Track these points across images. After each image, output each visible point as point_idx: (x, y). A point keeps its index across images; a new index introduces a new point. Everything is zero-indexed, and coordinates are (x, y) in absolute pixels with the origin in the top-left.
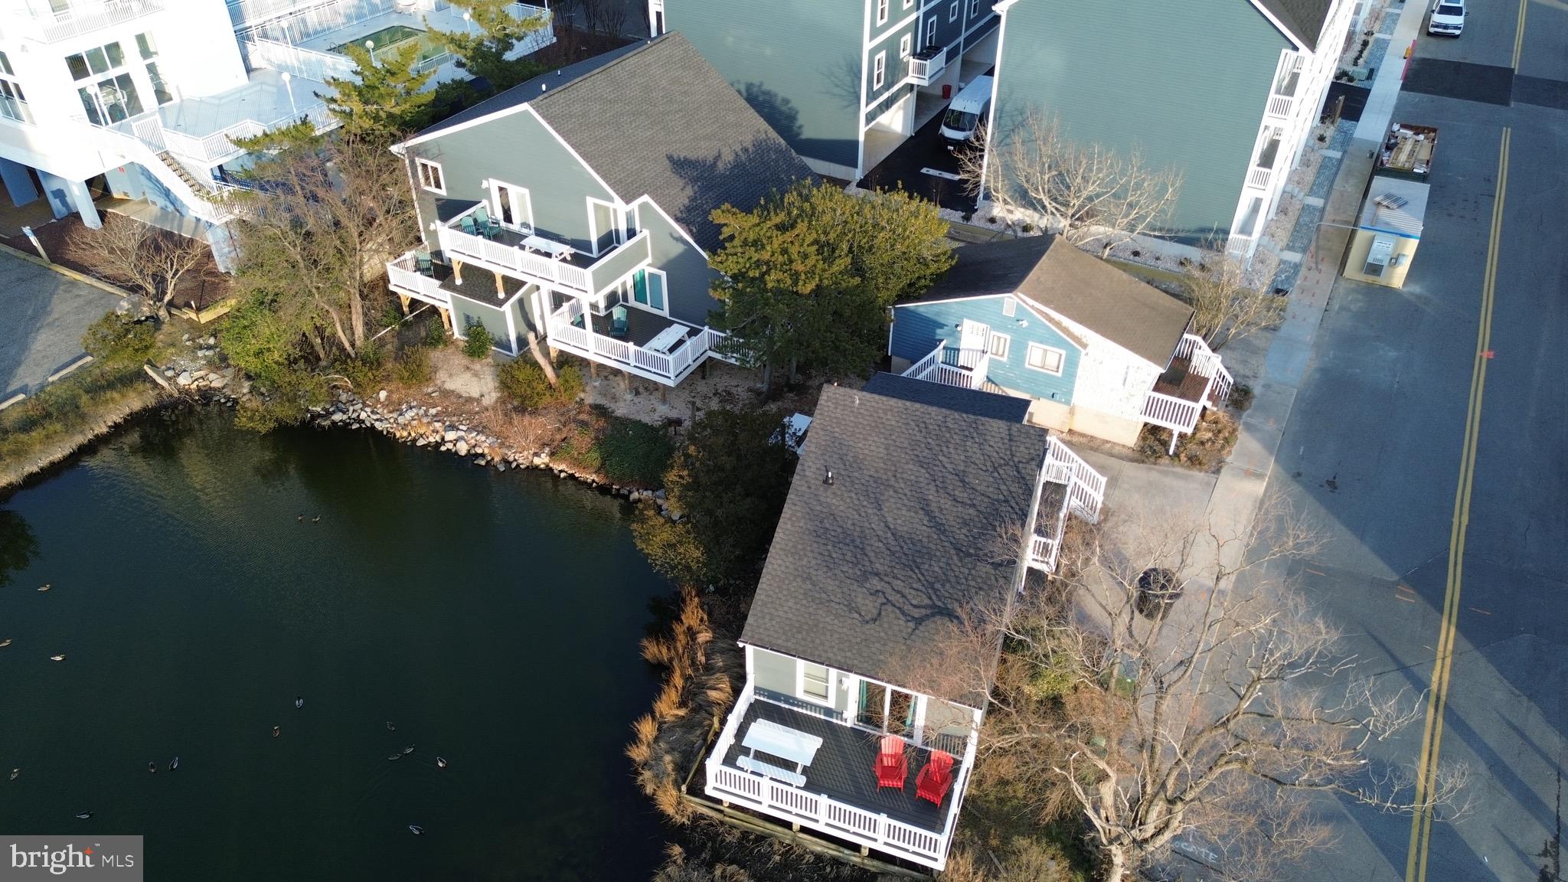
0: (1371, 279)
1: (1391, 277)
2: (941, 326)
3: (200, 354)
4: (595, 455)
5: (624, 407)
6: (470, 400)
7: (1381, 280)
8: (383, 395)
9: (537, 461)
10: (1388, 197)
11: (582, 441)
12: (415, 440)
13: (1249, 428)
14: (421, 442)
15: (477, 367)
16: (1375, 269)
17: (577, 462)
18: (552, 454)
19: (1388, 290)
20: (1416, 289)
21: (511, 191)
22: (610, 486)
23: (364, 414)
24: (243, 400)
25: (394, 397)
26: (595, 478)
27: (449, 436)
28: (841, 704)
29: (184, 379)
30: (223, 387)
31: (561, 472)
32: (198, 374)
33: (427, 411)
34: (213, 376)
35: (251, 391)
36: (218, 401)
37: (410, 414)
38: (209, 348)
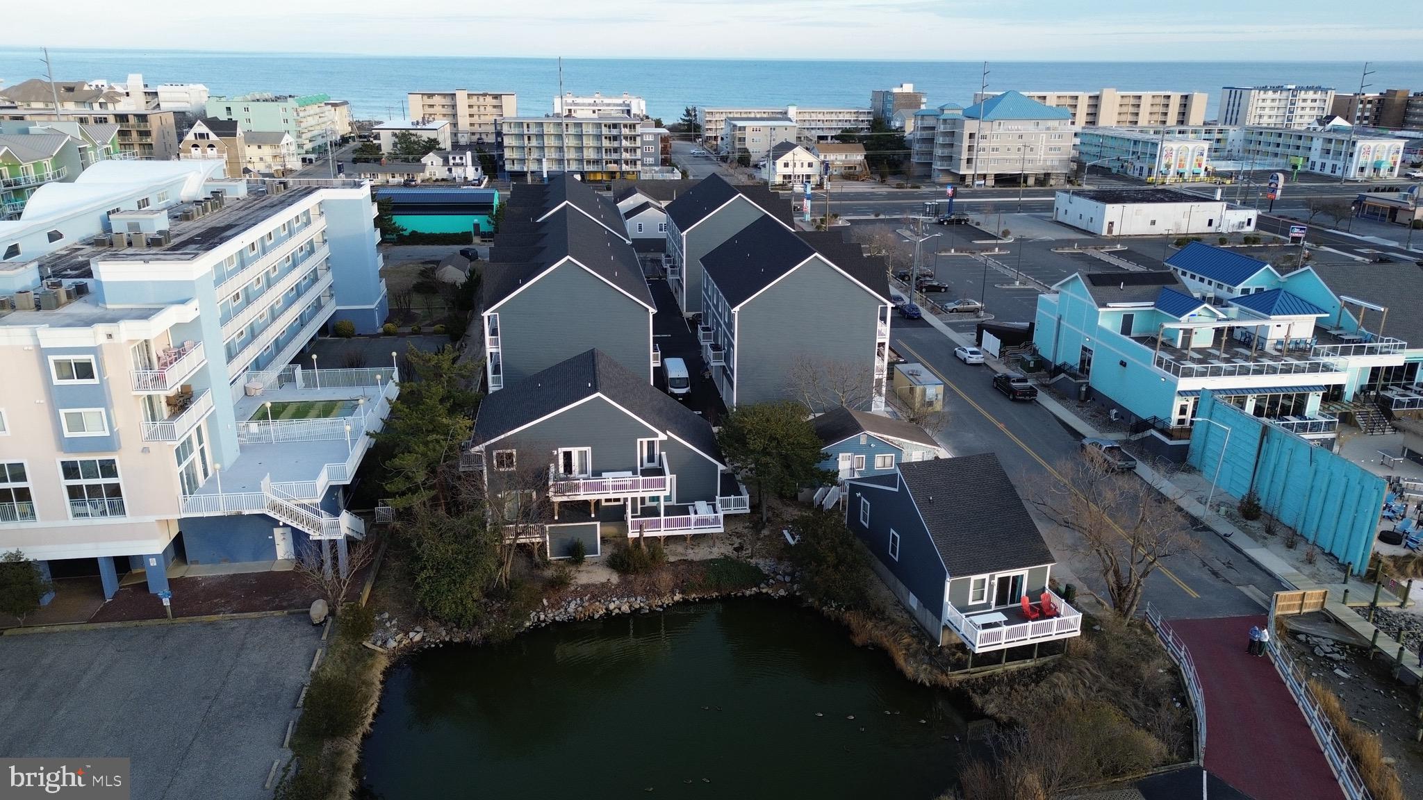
0: (929, 409)
1: (937, 406)
3: (388, 625)
6: (602, 585)
7: (933, 409)
8: (544, 602)
9: (676, 599)
10: (912, 371)
11: (695, 578)
12: (592, 617)
14: (597, 616)
15: (584, 568)
16: (931, 404)
17: (700, 589)
19: (938, 413)
21: (575, 452)
22: (729, 595)
23: (542, 617)
24: (447, 639)
25: (552, 600)
26: (717, 594)
27: (612, 606)
28: (990, 598)
29: (392, 644)
30: (423, 638)
31: (694, 599)
32: (398, 637)
33: (581, 599)
34: (411, 635)
35: (447, 634)
36: (430, 647)
37: (573, 605)
38: (390, 619)
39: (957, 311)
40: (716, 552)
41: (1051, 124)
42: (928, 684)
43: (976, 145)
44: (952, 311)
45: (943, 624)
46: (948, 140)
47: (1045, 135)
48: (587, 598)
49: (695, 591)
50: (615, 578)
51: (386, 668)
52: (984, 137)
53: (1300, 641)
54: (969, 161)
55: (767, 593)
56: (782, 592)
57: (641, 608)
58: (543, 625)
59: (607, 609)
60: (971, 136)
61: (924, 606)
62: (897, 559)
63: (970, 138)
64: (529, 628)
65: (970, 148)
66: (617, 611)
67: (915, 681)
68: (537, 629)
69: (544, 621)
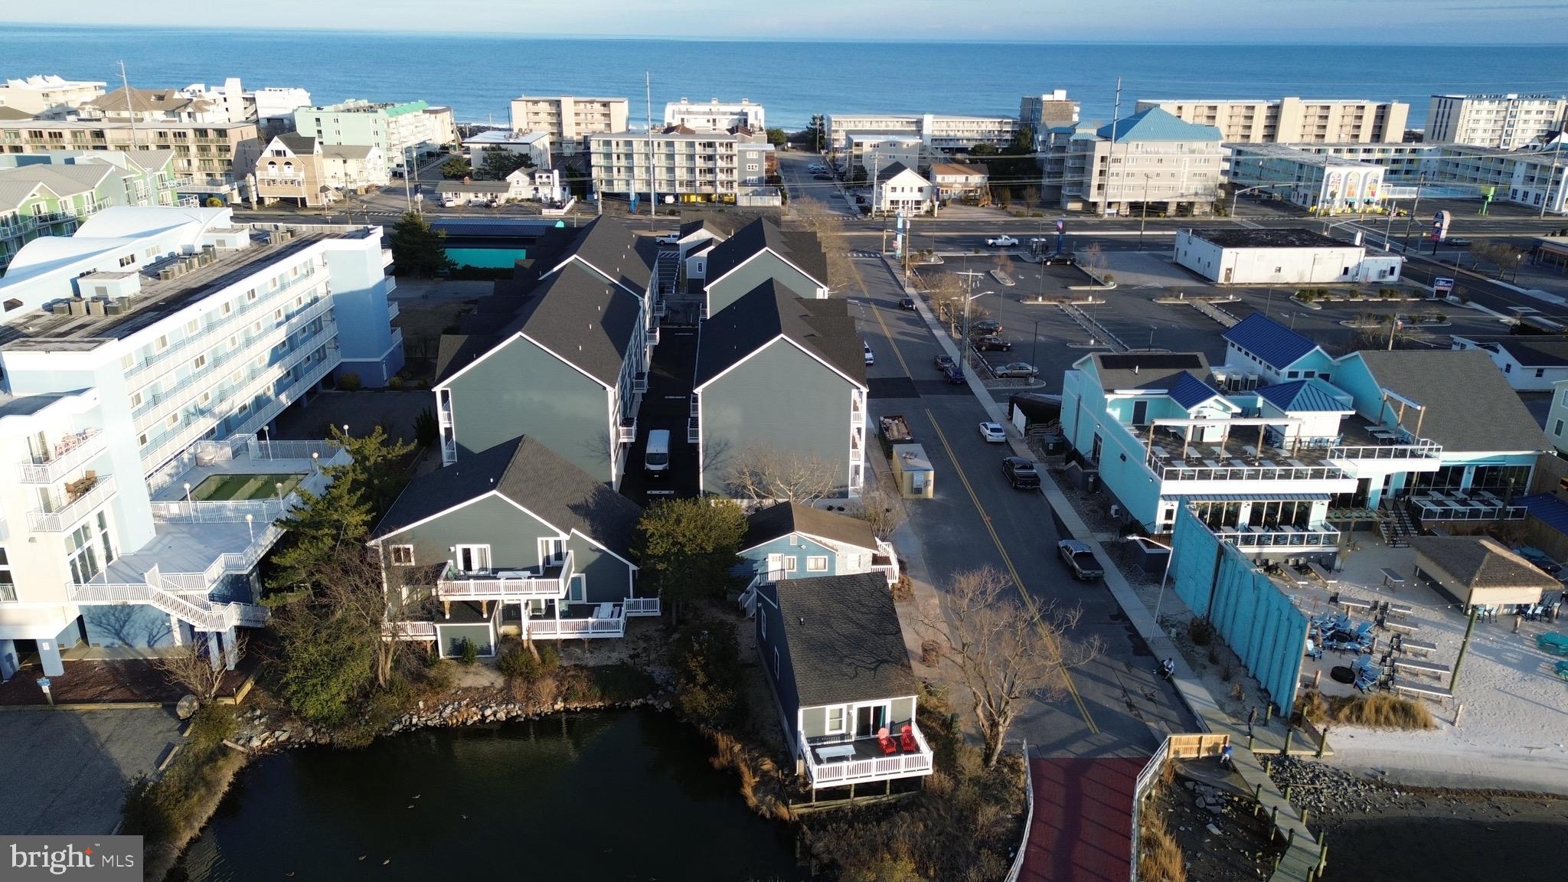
0: (917, 496)
1: (927, 493)
2: (756, 561)
3: (256, 722)
4: (596, 689)
5: (591, 660)
6: (485, 689)
7: (922, 496)
8: (421, 704)
9: (557, 707)
10: (907, 453)
11: (581, 686)
12: (464, 723)
13: (914, 577)
14: (470, 722)
15: (472, 669)
16: (918, 491)
17: (584, 698)
18: (565, 700)
19: (927, 500)
20: (939, 497)
21: (475, 549)
22: (614, 704)
23: (415, 720)
24: (313, 740)
25: (430, 703)
26: (601, 705)
27: (488, 712)
28: (849, 728)
29: (256, 743)
30: (290, 738)
31: (576, 708)
32: (263, 736)
33: (459, 704)
34: (277, 733)
35: (314, 734)
36: (293, 748)
37: (448, 710)
38: (260, 717)
39: (1007, 376)
40: (614, 658)
41: (1198, 145)
42: (768, 817)
43: (1108, 169)
44: (1001, 376)
45: (798, 752)
47: (1189, 158)
48: (466, 702)
49: (579, 701)
50: (499, 681)
51: (241, 768)
52: (1118, 161)
53: (1186, 789)
54: (1100, 187)
55: (652, 705)
56: (667, 705)
57: (518, 716)
58: (413, 729)
59: (483, 715)
60: (1103, 159)
62: (778, 679)
63: (1102, 161)
64: (397, 732)
65: (1102, 173)
66: (492, 718)
68: (406, 732)
69: (416, 725)
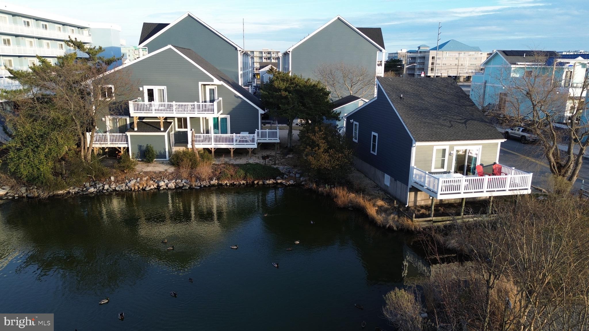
4: (241, 175)
6: (160, 172)
8: (112, 179)
12: (144, 189)
14: (148, 189)
15: (152, 163)
17: (232, 178)
18: (218, 179)
21: (156, 89)
22: (253, 182)
23: (106, 187)
25: (119, 178)
26: (244, 182)
27: (162, 184)
28: (450, 166)
31: (226, 184)
33: (141, 179)
36: (7, 199)
37: (133, 182)
40: (251, 162)
41: (471, 53)
42: (395, 228)
43: (435, 62)
45: (409, 186)
46: (422, 61)
47: (468, 58)
48: (145, 179)
49: (228, 179)
50: (171, 169)
52: (439, 58)
54: (432, 69)
55: (281, 183)
56: (291, 182)
57: (184, 186)
58: (105, 191)
59: (158, 185)
60: (433, 58)
61: (396, 180)
62: (376, 154)
63: (432, 59)
64: (92, 193)
65: (432, 64)
66: (165, 187)
67: (384, 227)
68: (99, 193)
69: (107, 189)
